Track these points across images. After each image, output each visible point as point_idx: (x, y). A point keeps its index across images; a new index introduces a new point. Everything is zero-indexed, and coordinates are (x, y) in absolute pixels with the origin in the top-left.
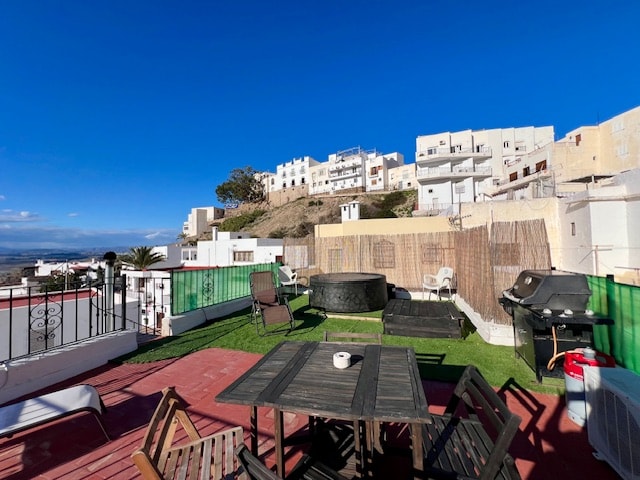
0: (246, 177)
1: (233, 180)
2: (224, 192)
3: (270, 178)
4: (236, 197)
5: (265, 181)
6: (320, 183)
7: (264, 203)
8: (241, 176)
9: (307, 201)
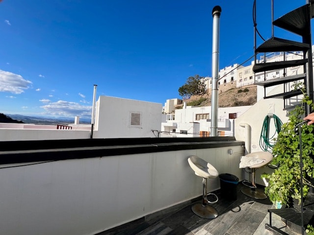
0: (196, 81)
1: (188, 84)
2: (183, 91)
3: (210, 81)
4: (189, 93)
5: (206, 83)
6: (245, 79)
7: (205, 95)
8: (193, 81)
9: (236, 91)
